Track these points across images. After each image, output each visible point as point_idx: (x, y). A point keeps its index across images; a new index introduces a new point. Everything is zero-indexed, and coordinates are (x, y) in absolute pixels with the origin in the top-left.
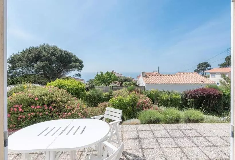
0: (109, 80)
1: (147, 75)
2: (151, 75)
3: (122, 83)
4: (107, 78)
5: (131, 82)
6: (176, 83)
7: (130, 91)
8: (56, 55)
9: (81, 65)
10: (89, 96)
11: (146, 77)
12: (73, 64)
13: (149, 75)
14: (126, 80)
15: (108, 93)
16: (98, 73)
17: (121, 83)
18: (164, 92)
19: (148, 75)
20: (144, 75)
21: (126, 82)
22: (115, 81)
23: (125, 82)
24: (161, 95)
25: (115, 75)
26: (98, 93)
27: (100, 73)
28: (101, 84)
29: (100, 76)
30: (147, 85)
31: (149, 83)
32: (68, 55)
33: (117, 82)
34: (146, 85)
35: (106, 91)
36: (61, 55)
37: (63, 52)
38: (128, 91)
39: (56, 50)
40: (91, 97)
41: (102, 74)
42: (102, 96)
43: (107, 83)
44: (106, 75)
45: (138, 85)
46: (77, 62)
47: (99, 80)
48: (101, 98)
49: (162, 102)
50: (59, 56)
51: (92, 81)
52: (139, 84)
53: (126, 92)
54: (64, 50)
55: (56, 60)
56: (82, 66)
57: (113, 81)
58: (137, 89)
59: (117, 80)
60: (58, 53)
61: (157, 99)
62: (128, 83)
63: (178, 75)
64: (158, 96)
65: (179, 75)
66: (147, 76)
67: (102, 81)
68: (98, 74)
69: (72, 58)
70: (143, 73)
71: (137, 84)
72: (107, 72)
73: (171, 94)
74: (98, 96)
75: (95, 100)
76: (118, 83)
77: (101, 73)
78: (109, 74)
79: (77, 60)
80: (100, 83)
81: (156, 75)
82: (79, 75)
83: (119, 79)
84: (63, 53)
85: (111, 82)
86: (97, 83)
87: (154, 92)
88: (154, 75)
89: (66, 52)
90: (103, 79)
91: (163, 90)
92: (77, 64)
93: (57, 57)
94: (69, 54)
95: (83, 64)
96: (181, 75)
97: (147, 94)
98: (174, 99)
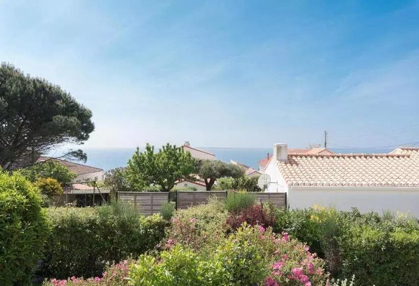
0: (172, 170)
1: (292, 156)
2: (306, 157)
3: (212, 182)
4: (166, 165)
5: (241, 180)
6: (396, 183)
7: (235, 211)
8: (6, 93)
9: (85, 125)
10: (90, 228)
11: (290, 160)
12: (59, 119)
13: (301, 157)
14: (225, 172)
15: (157, 217)
16: (138, 149)
17: (209, 180)
18: (359, 215)
19: (296, 156)
20: (284, 156)
21: (225, 179)
22: (191, 175)
23: (222, 179)
24: (349, 228)
25: (189, 155)
26: (125, 216)
27: (143, 150)
28: (148, 185)
29: (144, 159)
30: (295, 189)
31: (300, 182)
32: (46, 93)
33: (198, 177)
34: (289, 191)
35: (155, 208)
36: (21, 92)
37: (29, 82)
38: (226, 212)
39: (10, 76)
40: (99, 228)
41: (152, 152)
42: (137, 227)
43: (166, 180)
44: (164, 155)
45: (262, 187)
46: (73, 115)
47: (142, 170)
48: (131, 232)
49: (353, 258)
50: (15, 94)
51: (121, 175)
52: (266, 187)
53: (219, 214)
54: (33, 76)
55: (8, 108)
56: (90, 128)
57: (186, 173)
58: (259, 203)
59: (197, 172)
60: (14, 86)
61: (335, 244)
62: (230, 180)
63: (398, 157)
64: (338, 233)
65: (403, 157)
66: (294, 158)
67: (150, 173)
68: (137, 153)
69: (58, 102)
70: (279, 148)
71: (260, 184)
72: (165, 145)
73: (386, 223)
74: (123, 226)
75: (112, 242)
76: (198, 180)
77: (148, 149)
78: (172, 153)
79: (72, 108)
80: (145, 179)
81: (322, 157)
82: (81, 155)
83: (202, 167)
84: (31, 87)
85: (178, 177)
86: (136, 181)
87: (321, 216)
88: (317, 157)
89: (41, 82)
90: (154, 167)
91: (355, 210)
92: (73, 120)
93: (8, 99)
94: (47, 89)
95: (92, 120)
96: (409, 157)
97: (294, 225)
98: (401, 243)
